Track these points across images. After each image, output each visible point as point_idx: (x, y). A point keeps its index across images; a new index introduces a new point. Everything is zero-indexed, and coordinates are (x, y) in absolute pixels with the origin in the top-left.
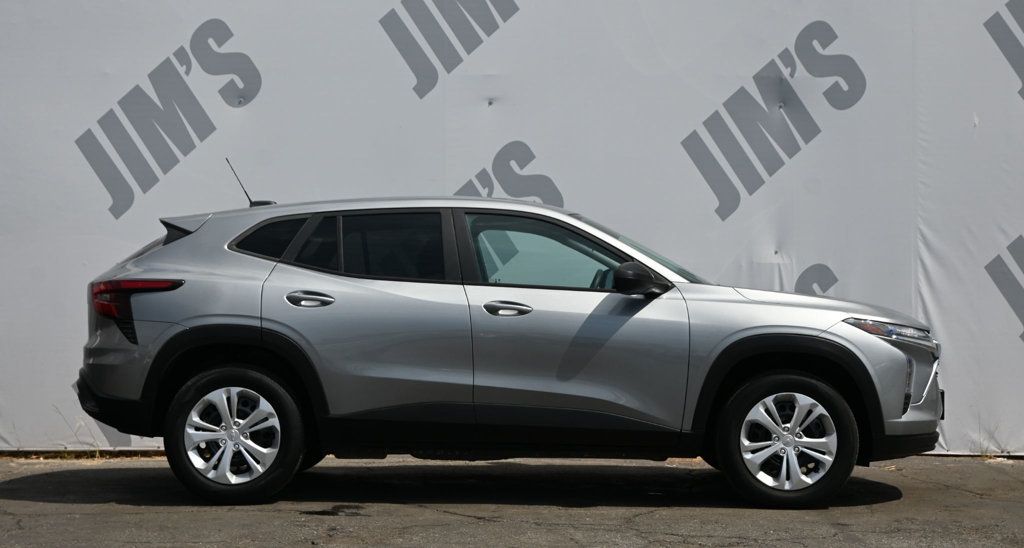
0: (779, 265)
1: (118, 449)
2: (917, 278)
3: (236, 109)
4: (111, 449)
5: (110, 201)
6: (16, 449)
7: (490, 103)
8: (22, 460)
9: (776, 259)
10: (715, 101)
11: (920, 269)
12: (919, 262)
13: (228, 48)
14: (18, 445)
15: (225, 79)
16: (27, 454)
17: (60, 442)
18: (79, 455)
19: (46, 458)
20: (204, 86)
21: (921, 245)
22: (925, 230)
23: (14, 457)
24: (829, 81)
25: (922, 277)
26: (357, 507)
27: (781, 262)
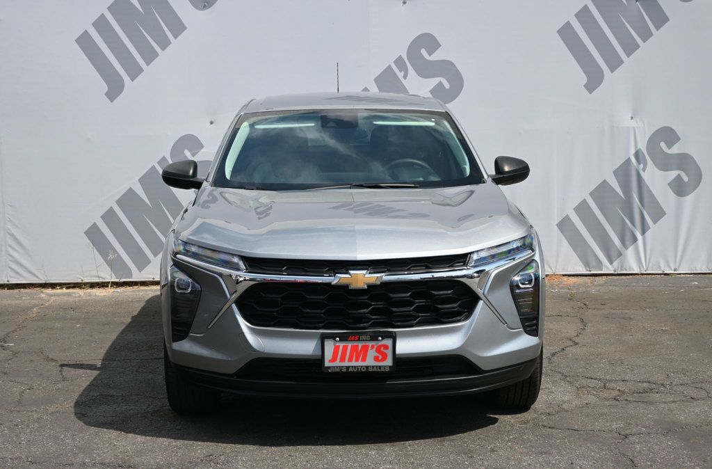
0: (634, 128)
1: (122, 280)
3: (201, 11)
4: (117, 280)
5: (105, 88)
6: (44, 282)
7: (404, 3)
8: (50, 291)
9: (632, 124)
14: (46, 279)
16: (53, 286)
17: (78, 276)
18: (92, 285)
19: (68, 288)
23: (43, 288)
27: (636, 125)
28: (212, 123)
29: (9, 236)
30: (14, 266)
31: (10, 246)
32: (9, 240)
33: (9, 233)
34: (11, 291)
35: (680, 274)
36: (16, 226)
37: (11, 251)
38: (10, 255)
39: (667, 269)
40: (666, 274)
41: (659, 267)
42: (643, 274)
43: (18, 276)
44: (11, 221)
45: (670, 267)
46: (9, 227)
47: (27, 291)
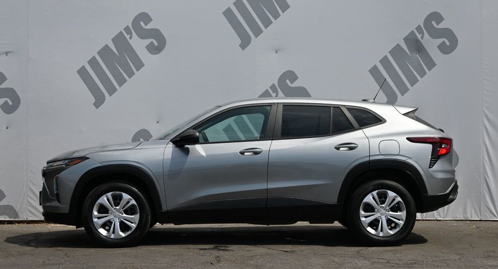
2: (483, 136)
3: (154, 56)
5: (93, 100)
7: (276, 52)
10: (385, 51)
11: (485, 131)
12: (484, 128)
13: (150, 26)
15: (148, 41)
20: (139, 45)
21: (485, 119)
22: (488, 113)
24: (440, 41)
25: (485, 135)
26: (225, 246)
28: (158, 122)
29: (29, 190)
30: (31, 209)
31: (30, 197)
32: (29, 193)
33: (30, 189)
34: (28, 225)
35: (447, 220)
36: (34, 184)
37: (30, 200)
38: (29, 202)
39: (439, 217)
40: (438, 220)
41: (434, 216)
42: (424, 220)
43: (33, 216)
44: (31, 181)
45: (441, 216)
46: (30, 184)
47: (39, 225)
